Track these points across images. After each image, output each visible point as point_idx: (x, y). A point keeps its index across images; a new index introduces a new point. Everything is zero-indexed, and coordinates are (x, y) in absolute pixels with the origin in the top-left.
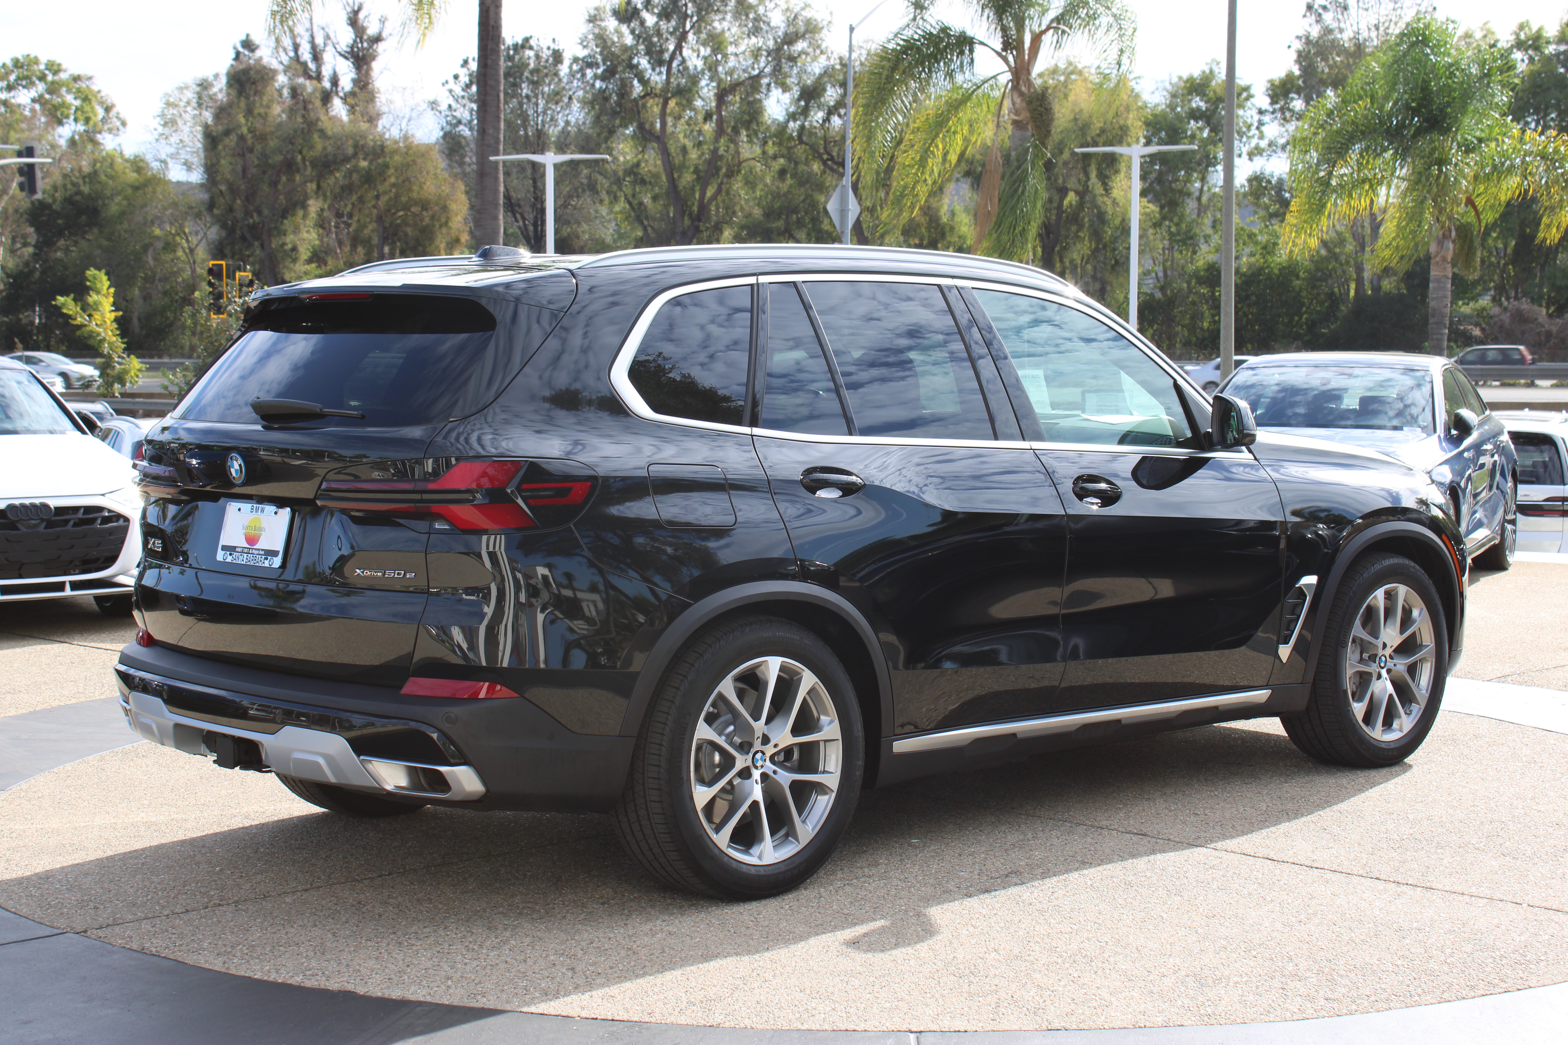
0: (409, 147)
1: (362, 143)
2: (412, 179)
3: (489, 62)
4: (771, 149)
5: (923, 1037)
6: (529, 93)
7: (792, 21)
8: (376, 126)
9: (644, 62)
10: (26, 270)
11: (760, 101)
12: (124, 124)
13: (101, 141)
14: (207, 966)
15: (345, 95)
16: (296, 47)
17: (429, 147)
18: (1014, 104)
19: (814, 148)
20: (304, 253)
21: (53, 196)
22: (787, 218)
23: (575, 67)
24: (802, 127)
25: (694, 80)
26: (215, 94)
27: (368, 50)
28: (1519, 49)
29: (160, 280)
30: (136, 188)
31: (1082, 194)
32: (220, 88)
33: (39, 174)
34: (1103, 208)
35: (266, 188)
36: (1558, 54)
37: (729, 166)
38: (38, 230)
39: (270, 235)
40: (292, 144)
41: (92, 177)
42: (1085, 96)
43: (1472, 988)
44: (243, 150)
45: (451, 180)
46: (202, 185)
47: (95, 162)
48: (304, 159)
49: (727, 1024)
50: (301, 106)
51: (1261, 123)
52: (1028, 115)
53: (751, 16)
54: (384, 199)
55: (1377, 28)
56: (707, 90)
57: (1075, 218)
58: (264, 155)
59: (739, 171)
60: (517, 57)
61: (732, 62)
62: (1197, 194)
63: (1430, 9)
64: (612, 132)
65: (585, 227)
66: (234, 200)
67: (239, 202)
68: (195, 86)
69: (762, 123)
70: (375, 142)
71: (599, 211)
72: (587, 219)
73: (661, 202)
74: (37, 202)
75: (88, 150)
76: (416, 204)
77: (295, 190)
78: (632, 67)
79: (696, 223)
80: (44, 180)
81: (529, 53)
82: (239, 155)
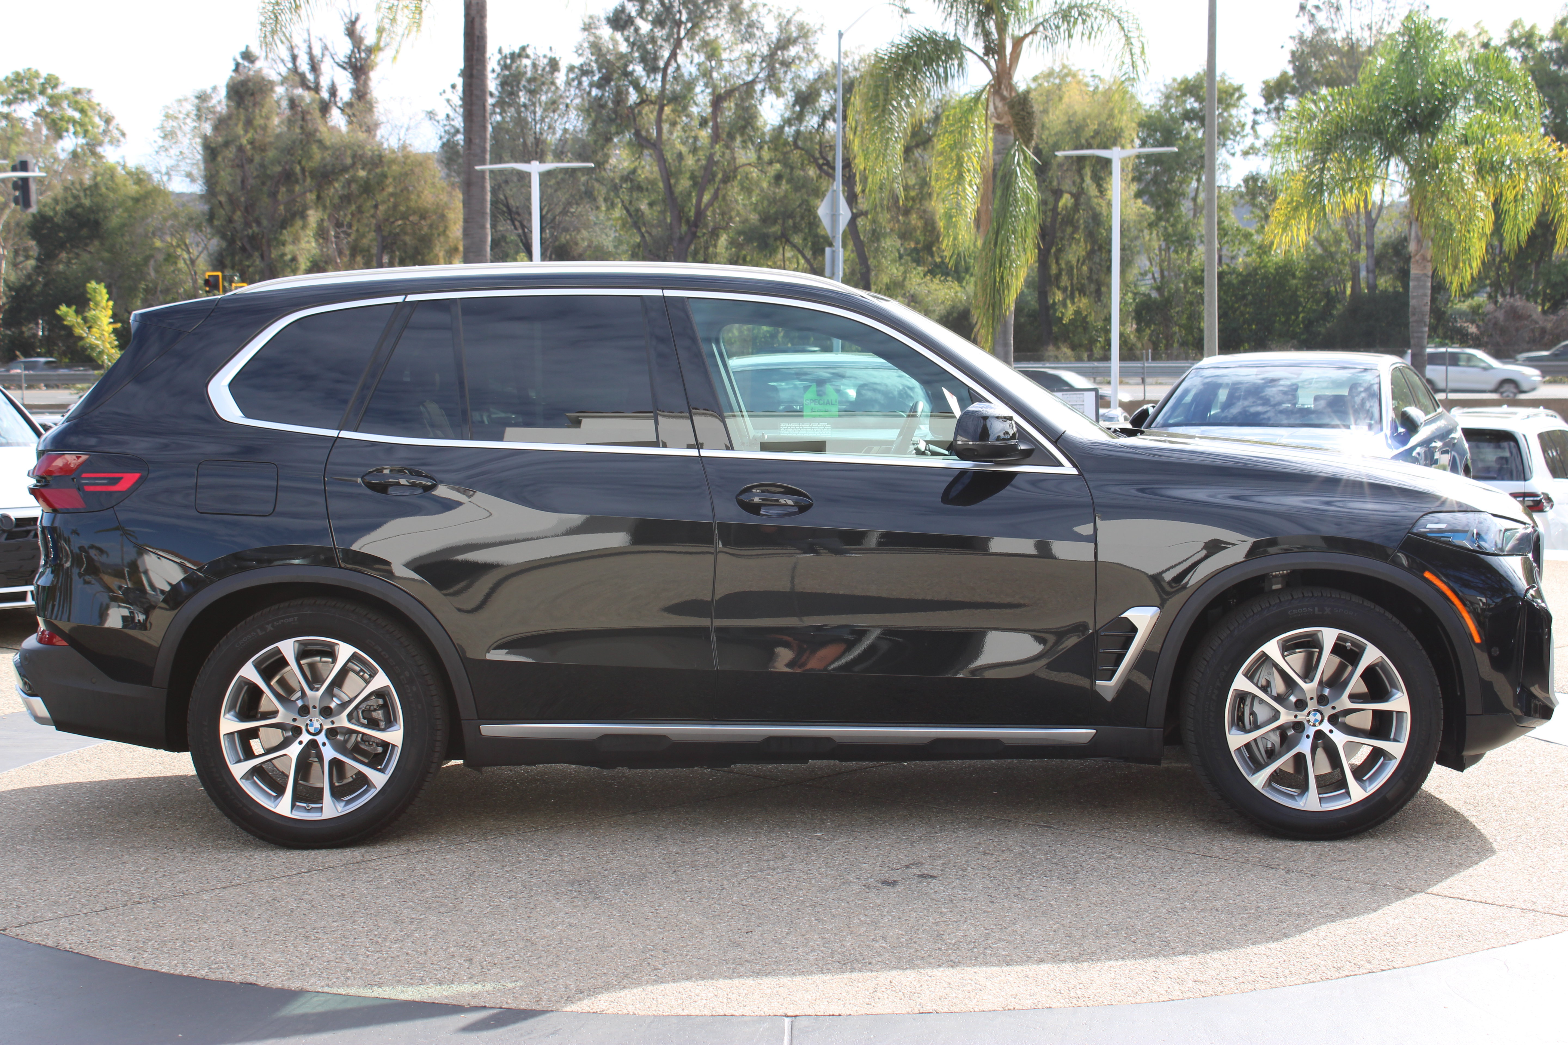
0: (406, 157)
1: (360, 152)
2: (411, 188)
3: (475, 72)
4: (766, 155)
5: (797, 1021)
6: (527, 101)
7: (785, 27)
8: (375, 135)
9: (638, 70)
10: (29, 283)
11: (756, 106)
12: (123, 135)
13: (103, 154)
14: (117, 961)
15: (343, 105)
16: (294, 58)
17: (427, 156)
18: (996, 108)
19: (809, 153)
20: (304, 264)
21: (54, 209)
22: (784, 223)
23: (571, 76)
24: (798, 133)
25: (689, 86)
26: (214, 107)
27: (366, 60)
28: (1512, 46)
29: (161, 292)
30: (136, 200)
31: (1076, 196)
32: (220, 101)
33: (33, 187)
34: (1098, 209)
35: (265, 200)
36: (1550, 53)
37: (724, 171)
38: (40, 243)
39: (269, 246)
40: (292, 155)
41: (93, 190)
42: (1078, 99)
43: (1338, 969)
44: (242, 161)
45: (449, 189)
46: (201, 196)
47: (96, 174)
48: (303, 170)
49: (611, 1011)
50: (299, 117)
51: (1255, 123)
52: (1010, 119)
53: (745, 22)
54: (382, 209)
55: (1370, 28)
56: (702, 97)
57: (1069, 220)
58: (262, 166)
59: (735, 177)
60: (514, 66)
61: (727, 68)
62: (1192, 194)
63: (1423, 8)
64: (608, 140)
65: (585, 233)
66: (234, 212)
67: (239, 213)
68: (193, 99)
69: (758, 129)
70: (373, 152)
71: (597, 218)
72: (587, 226)
73: (658, 208)
74: (34, 216)
75: (90, 163)
76: (414, 213)
77: (294, 201)
78: (627, 74)
79: (694, 229)
80: (41, 194)
81: (526, 62)
82: (238, 166)
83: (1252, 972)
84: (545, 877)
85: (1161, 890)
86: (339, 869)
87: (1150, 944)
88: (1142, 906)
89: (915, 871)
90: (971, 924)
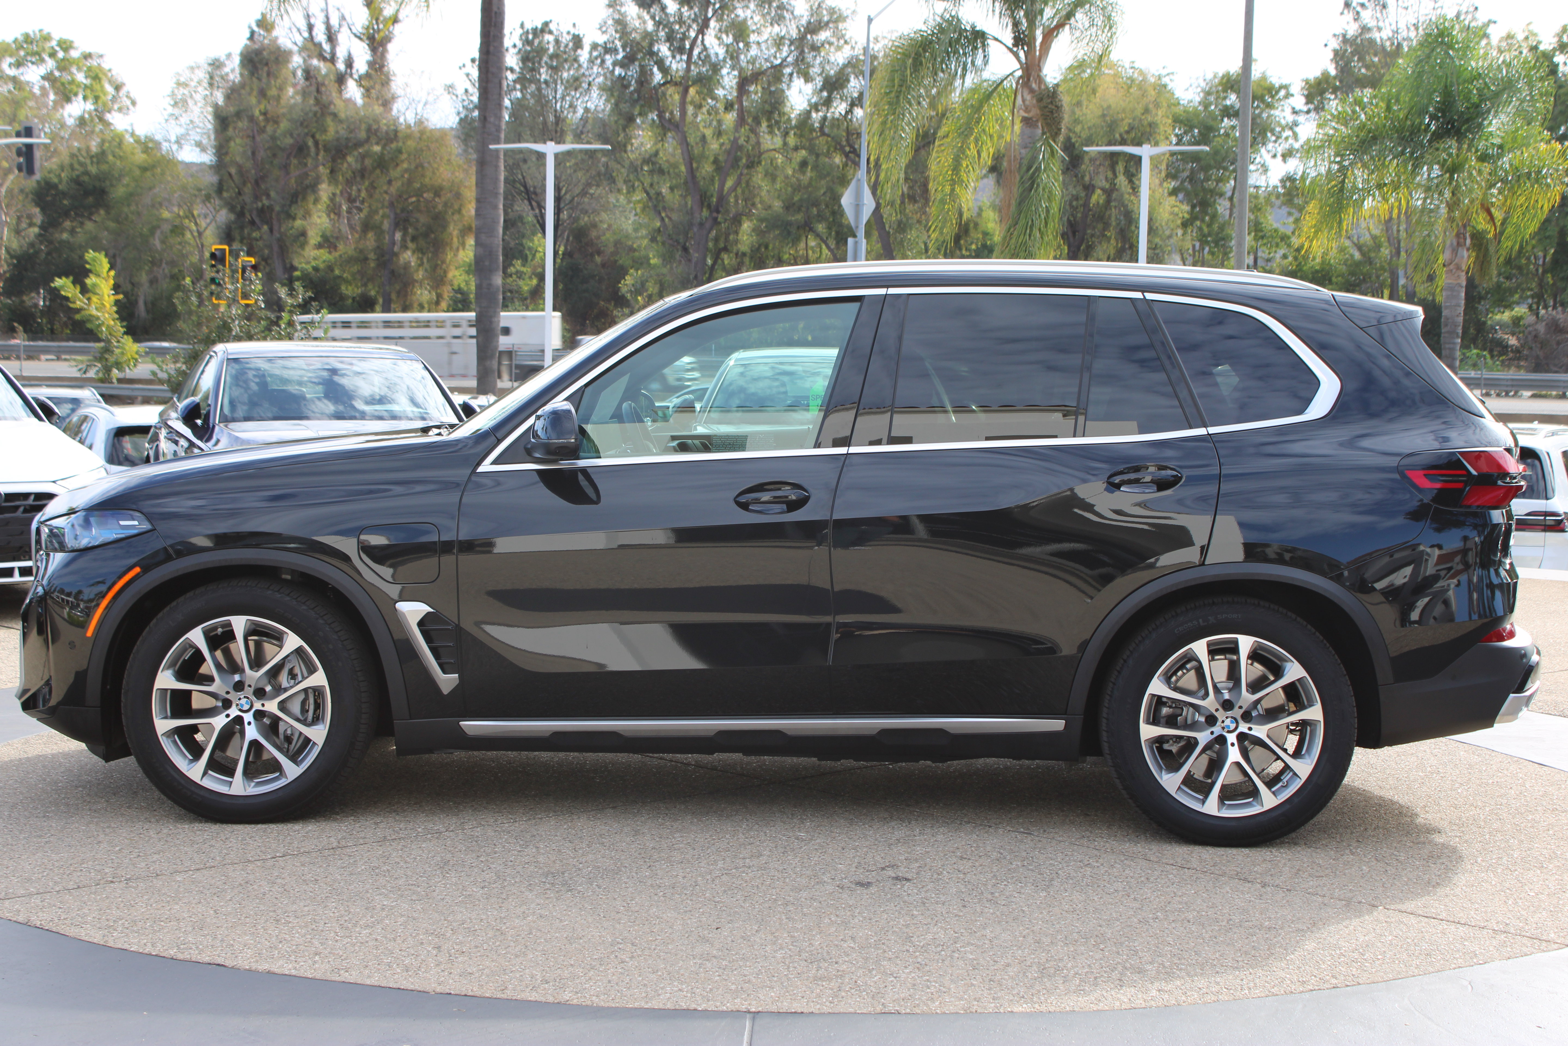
0: (423, 132)
1: (375, 127)
2: (426, 165)
3: (492, 49)
4: (792, 140)
5: (759, 1018)
6: (548, 78)
7: (816, 10)
8: (391, 109)
9: (664, 50)
10: (31, 251)
11: (783, 91)
12: (134, 103)
13: (111, 121)
15: (360, 77)
16: (310, 27)
17: (444, 132)
18: (1024, 101)
19: (835, 140)
20: (314, 238)
21: (60, 176)
22: (807, 211)
23: (595, 54)
24: (825, 118)
25: (716, 68)
26: (227, 74)
27: (384, 31)
28: (1561, 52)
29: (167, 264)
30: (144, 169)
31: (1109, 193)
32: (233, 69)
33: (38, 154)
34: (1130, 206)
35: (276, 173)
37: (748, 156)
38: (43, 210)
39: (279, 219)
40: (305, 127)
41: (100, 157)
42: (1112, 91)
43: (1303, 983)
44: (253, 132)
45: (466, 167)
46: (211, 167)
47: (103, 141)
48: (316, 143)
50: (313, 89)
51: (1296, 124)
52: (1038, 112)
53: (775, 4)
54: (397, 184)
55: (1417, 28)
56: (729, 79)
57: (1101, 217)
58: (273, 138)
59: (759, 163)
60: (536, 42)
61: (754, 51)
62: (1229, 194)
63: (1472, 9)
64: (631, 119)
65: (603, 216)
66: (244, 184)
67: (249, 185)
68: (206, 66)
69: (784, 114)
70: (388, 127)
71: (618, 201)
72: (606, 208)
73: (677, 193)
74: (38, 182)
75: (97, 130)
76: (428, 191)
77: (306, 175)
78: (652, 54)
79: (715, 215)
80: (46, 160)
81: (549, 38)
82: (248, 136)
83: (1218, 983)
84: (519, 868)
85: (1135, 899)
86: (314, 855)
87: (1118, 953)
88: (1114, 915)
89: (891, 873)
90: (941, 928)
